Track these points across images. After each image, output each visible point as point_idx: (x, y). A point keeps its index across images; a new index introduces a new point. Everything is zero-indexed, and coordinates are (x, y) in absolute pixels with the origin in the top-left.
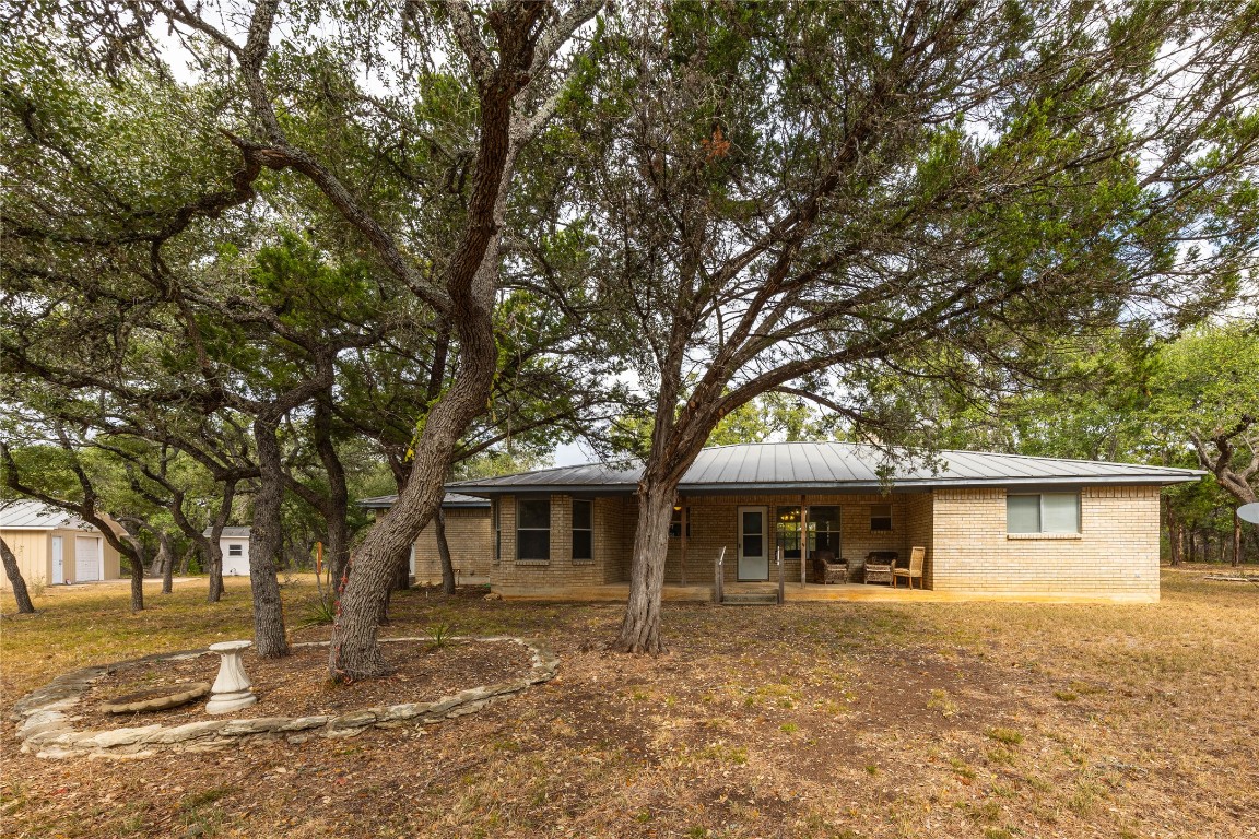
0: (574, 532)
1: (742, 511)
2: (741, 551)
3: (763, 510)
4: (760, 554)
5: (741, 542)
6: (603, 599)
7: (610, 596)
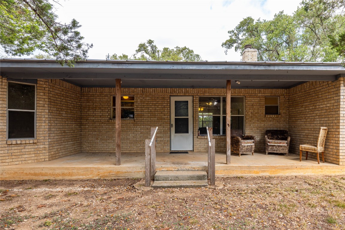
0: (10, 112)
1: (173, 99)
2: (173, 129)
3: (189, 99)
4: (187, 132)
5: (173, 122)
6: (35, 178)
7: (42, 175)
